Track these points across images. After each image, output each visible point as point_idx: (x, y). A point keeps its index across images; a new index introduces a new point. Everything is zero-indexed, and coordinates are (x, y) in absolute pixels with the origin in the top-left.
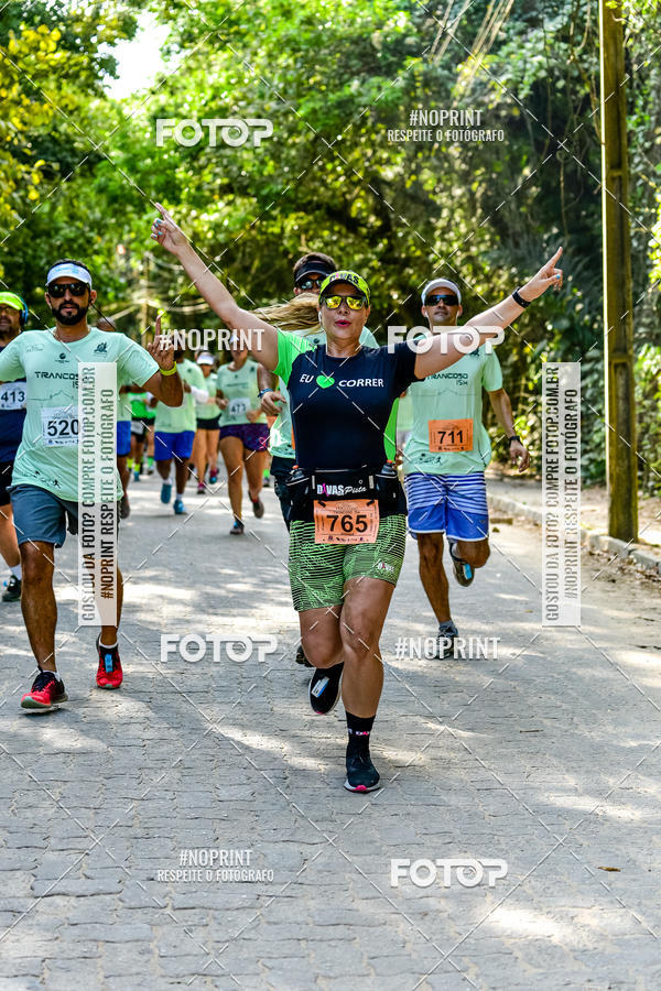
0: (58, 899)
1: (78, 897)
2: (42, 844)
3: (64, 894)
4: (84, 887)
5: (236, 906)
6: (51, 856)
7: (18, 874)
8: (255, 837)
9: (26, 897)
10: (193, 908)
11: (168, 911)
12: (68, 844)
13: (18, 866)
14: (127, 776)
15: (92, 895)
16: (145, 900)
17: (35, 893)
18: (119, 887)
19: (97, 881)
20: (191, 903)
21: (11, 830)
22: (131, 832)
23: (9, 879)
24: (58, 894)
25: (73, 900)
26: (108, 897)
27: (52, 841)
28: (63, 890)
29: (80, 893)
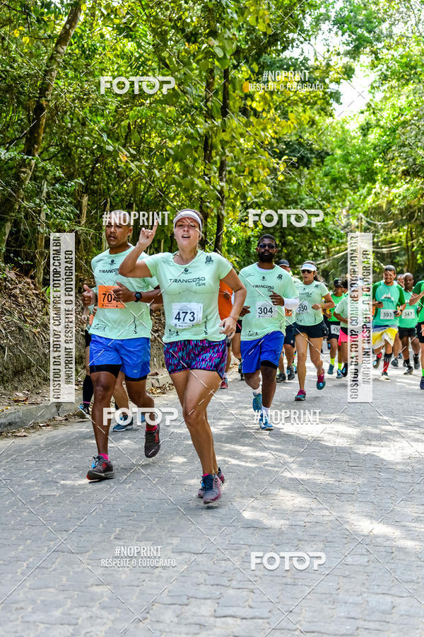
0: (229, 620)
1: (243, 619)
2: (228, 584)
3: (233, 617)
4: (247, 613)
5: (342, 633)
6: (231, 592)
7: (208, 601)
8: (364, 589)
9: (210, 616)
10: (313, 632)
11: (297, 633)
12: (243, 585)
13: (209, 596)
14: (290, 545)
15: (251, 619)
16: (284, 624)
17: (217, 614)
18: (269, 615)
19: (255, 610)
20: (312, 629)
21: (211, 573)
22: (284, 580)
23: (202, 604)
24: (230, 616)
25: (239, 621)
26: (261, 621)
27: (234, 582)
28: (233, 614)
29: (244, 616)
